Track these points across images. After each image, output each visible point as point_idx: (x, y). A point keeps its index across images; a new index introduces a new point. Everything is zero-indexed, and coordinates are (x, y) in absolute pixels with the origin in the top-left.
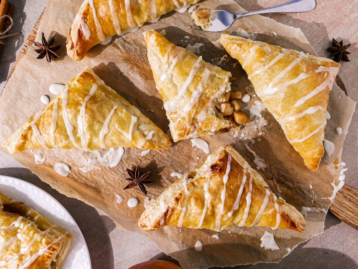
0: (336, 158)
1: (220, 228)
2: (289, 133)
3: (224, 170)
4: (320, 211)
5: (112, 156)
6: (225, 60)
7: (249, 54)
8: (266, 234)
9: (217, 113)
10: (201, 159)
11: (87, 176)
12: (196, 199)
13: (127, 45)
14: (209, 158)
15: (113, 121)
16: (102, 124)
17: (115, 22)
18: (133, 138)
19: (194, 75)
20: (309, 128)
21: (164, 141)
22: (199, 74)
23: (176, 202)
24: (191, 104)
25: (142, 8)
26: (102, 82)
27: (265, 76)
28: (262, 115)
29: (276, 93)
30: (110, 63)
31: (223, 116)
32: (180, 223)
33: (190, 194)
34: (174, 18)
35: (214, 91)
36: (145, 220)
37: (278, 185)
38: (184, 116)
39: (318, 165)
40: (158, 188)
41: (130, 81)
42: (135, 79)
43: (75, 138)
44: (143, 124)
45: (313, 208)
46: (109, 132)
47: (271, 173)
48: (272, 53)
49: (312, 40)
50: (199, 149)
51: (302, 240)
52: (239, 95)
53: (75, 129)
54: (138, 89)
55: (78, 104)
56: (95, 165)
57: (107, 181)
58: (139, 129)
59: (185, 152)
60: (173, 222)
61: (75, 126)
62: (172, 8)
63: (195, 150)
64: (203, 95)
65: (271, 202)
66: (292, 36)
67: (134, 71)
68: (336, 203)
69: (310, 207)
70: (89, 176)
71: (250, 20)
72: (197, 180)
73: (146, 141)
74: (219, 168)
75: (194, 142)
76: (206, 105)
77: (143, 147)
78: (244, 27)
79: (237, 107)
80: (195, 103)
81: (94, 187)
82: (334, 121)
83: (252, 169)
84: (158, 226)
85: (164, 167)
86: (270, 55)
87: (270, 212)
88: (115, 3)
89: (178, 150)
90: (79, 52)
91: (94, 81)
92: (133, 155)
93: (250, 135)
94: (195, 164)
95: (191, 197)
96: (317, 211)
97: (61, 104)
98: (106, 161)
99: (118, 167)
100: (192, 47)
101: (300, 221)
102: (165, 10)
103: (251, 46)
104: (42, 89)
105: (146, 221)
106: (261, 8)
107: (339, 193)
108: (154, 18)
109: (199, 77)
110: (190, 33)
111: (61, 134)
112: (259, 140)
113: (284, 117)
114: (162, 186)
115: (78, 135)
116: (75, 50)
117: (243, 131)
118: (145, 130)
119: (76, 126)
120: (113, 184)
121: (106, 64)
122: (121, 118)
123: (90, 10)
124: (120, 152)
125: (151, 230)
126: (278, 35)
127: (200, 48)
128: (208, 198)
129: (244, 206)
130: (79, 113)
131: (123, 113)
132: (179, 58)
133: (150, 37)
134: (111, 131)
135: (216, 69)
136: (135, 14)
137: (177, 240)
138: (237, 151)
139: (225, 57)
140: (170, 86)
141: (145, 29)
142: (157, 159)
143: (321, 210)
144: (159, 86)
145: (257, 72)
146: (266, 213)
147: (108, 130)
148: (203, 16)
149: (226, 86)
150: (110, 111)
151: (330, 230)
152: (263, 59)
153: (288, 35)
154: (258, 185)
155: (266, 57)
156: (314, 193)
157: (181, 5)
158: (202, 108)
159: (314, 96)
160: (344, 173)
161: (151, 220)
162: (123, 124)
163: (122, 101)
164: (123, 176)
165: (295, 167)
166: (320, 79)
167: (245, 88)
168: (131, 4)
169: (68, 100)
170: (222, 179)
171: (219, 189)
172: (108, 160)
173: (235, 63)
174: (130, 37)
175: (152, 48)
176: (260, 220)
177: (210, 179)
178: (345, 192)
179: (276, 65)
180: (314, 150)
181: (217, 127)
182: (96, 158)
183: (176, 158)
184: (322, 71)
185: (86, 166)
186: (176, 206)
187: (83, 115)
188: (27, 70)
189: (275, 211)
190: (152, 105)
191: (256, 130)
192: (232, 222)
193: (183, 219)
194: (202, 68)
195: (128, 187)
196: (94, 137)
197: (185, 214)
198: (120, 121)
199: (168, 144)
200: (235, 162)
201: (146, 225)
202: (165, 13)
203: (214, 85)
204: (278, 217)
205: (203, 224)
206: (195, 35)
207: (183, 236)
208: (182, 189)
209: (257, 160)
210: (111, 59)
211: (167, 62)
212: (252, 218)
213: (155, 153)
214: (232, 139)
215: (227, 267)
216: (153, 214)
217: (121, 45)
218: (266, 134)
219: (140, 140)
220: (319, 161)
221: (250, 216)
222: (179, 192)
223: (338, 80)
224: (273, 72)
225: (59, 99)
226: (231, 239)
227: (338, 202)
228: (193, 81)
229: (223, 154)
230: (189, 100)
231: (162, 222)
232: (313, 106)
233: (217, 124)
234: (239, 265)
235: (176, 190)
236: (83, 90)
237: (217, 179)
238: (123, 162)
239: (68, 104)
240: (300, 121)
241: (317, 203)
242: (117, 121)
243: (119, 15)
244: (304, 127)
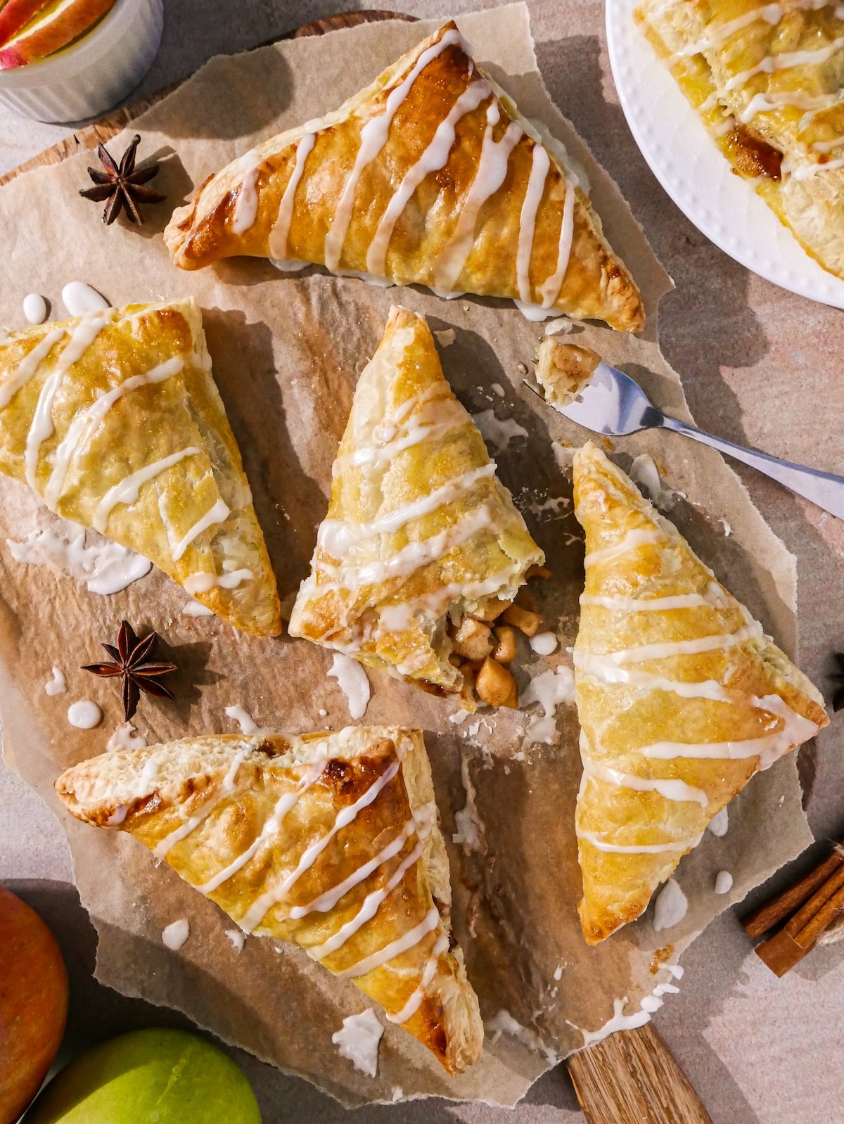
0: (669, 946)
1: (256, 929)
2: (585, 807)
3: (355, 791)
4: (539, 1049)
5: (110, 561)
6: (557, 509)
7: (619, 543)
8: (368, 1016)
9: (441, 633)
10: (329, 721)
11: (14, 571)
12: (239, 818)
13: (334, 306)
14: (346, 732)
15: (162, 481)
16: (128, 469)
17: (335, 235)
18: (187, 556)
19: (443, 501)
20: (640, 829)
21: (262, 614)
22: (456, 506)
23: (184, 792)
24: (386, 569)
25: (424, 245)
26: (205, 362)
27: (619, 625)
28: (557, 713)
29: (618, 686)
30: (261, 326)
31: (450, 651)
32: (162, 848)
33: (232, 792)
34: (500, 318)
35: (468, 576)
36: (80, 783)
37: (477, 915)
38: (349, 588)
39: (608, 934)
40: (172, 721)
41: (281, 402)
42: (296, 407)
43: (39, 460)
44: (236, 540)
45: (527, 1030)
46: (134, 503)
47: (482, 871)
48: (677, 577)
49: (817, 604)
50: (339, 691)
51: (447, 1091)
52: (529, 624)
53: (52, 439)
54: (288, 438)
55: (101, 380)
56: (52, 555)
57: (55, 617)
58: (218, 544)
59: (301, 675)
60: (146, 835)
61: (58, 430)
62: (506, 294)
63: (329, 686)
64: (431, 568)
65: (425, 949)
66: (767, 566)
67: (308, 386)
68: (596, 1056)
69: (521, 1022)
70: (19, 574)
71: (689, 452)
72: (274, 770)
73: (214, 587)
74: (347, 779)
75: (338, 666)
76: (423, 597)
77: (196, 595)
78: (660, 459)
79: (504, 652)
80: (399, 573)
81: (15, 610)
82: (728, 849)
83: (437, 833)
84: (100, 819)
85: (222, 677)
86: (668, 582)
87: (404, 972)
88: (363, 190)
89: (285, 659)
90: (196, 248)
91: (185, 348)
92: (165, 596)
93: (494, 741)
94: (305, 722)
95: (232, 803)
96: (533, 1046)
97: (61, 352)
98: (87, 567)
99: (107, 601)
100: (496, 422)
101: (464, 1045)
102: (483, 286)
103: (636, 524)
104: (44, 278)
105: (82, 786)
106: (738, 439)
107: (617, 1036)
108: (443, 287)
109: (452, 514)
110: (515, 384)
111: (7, 429)
112: (507, 771)
113: (599, 758)
114: (186, 722)
115: (51, 459)
116: (188, 235)
117: (483, 720)
118: (231, 557)
119: (60, 435)
120: (66, 635)
121: (249, 321)
122: (188, 486)
123: (290, 164)
124: (138, 566)
125: (79, 817)
126: (733, 538)
127: (512, 439)
128: (271, 835)
129: (347, 915)
130: (89, 406)
131: (201, 479)
132: (432, 434)
133: (400, 330)
134: (140, 505)
135: (510, 521)
136: (397, 249)
137: (133, 881)
138: (432, 760)
139: (560, 504)
140: (366, 488)
141: (407, 299)
142: (219, 645)
143: (543, 1047)
144: (339, 469)
145: (607, 601)
146: (391, 969)
147: (137, 496)
148: (568, 367)
149: (506, 582)
150: (171, 451)
151: (539, 1112)
152: (641, 579)
153: (757, 555)
154: (419, 884)
155: (653, 579)
156: (553, 995)
157: (535, 299)
158: (408, 597)
159: (707, 760)
160: (666, 997)
161: (95, 791)
162: (183, 505)
163: (223, 445)
164: (105, 630)
165: (551, 898)
166: (748, 726)
167: (561, 615)
168: (403, 219)
169: (84, 355)
170: (337, 811)
171: (312, 830)
172: (94, 566)
173: (576, 536)
174: (355, 293)
175: (385, 362)
176: (365, 975)
177: (307, 791)
178: (635, 1044)
179: (664, 618)
180: (620, 892)
181: (415, 669)
182: (67, 542)
183: (268, 677)
184: (771, 709)
185: (29, 543)
186: (176, 802)
187: (93, 417)
188: (40, 204)
189: (418, 979)
190: (298, 500)
191: (515, 738)
192: (294, 933)
193: (176, 845)
194: (474, 498)
195: (95, 669)
196: (87, 491)
197: (188, 836)
198: (179, 493)
199: (269, 629)
200: (399, 789)
201: (77, 797)
202: (480, 292)
203: (476, 560)
204: (415, 999)
205: (215, 891)
206: (523, 398)
207: (154, 883)
208: (221, 768)
209: (466, 818)
210: (270, 317)
211: (396, 426)
212: (348, 957)
213: (221, 628)
214: (439, 721)
215: (211, 1033)
216: (108, 782)
217: (320, 298)
218: (533, 768)
219: (201, 573)
220: (615, 926)
221: (346, 950)
222: (210, 770)
223: (809, 753)
224: (644, 629)
225: (65, 335)
226: (271, 970)
227: (601, 1058)
228: (430, 515)
229: (382, 751)
230: (387, 555)
231: (117, 818)
232: (688, 782)
233: (422, 663)
234: (246, 1049)
235: (206, 761)
236: (139, 354)
237: (325, 801)
238: (127, 596)
239: (76, 364)
240: (632, 797)
241: (547, 1024)
242: (174, 487)
243: (355, 225)
244: (629, 819)
